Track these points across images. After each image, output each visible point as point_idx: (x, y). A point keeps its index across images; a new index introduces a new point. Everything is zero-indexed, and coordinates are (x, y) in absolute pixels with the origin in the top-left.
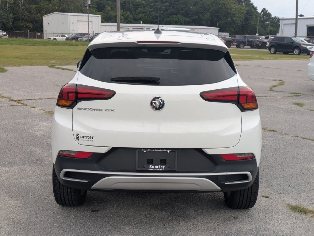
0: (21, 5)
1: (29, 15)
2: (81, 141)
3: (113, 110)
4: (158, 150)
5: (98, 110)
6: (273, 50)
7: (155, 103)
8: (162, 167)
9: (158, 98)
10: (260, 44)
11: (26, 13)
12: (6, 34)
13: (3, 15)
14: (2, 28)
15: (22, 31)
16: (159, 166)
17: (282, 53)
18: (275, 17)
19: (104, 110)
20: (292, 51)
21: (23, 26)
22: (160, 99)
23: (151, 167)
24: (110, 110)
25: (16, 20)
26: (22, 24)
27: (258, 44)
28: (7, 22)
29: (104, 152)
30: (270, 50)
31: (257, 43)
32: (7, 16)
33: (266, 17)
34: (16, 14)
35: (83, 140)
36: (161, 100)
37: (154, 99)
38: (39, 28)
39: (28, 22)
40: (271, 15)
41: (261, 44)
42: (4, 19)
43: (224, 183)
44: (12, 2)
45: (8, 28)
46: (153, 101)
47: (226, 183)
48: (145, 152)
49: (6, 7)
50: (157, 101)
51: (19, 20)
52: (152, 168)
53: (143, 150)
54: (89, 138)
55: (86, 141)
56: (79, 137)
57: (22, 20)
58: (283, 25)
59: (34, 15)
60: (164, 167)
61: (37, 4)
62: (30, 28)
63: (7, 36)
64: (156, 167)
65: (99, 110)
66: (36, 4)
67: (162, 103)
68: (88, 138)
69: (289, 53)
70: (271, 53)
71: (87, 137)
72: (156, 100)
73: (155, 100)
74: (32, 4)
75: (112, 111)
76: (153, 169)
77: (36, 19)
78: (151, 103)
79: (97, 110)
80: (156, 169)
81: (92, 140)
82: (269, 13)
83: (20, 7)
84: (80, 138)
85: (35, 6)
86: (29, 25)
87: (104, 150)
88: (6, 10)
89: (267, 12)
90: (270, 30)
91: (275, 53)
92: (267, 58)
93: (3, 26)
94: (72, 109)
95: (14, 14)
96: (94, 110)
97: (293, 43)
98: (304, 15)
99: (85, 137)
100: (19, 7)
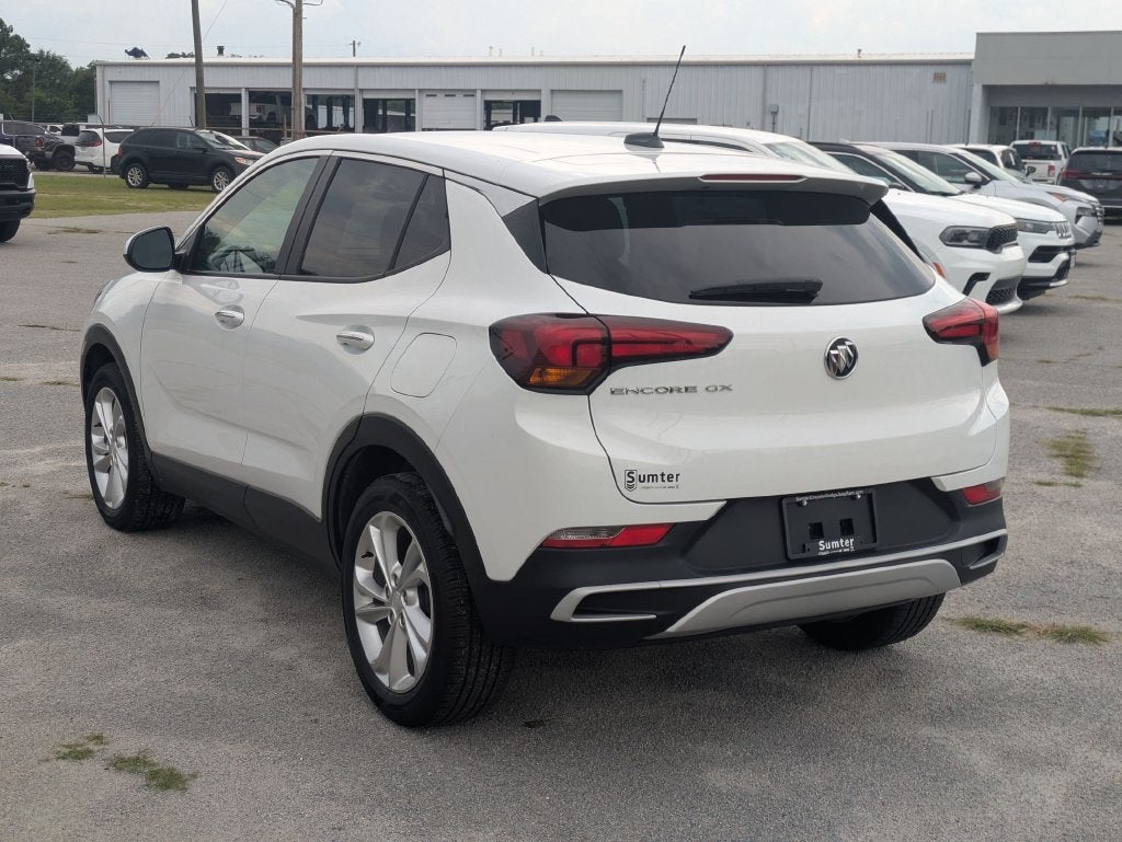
2: (640, 492)
3: (728, 388)
4: (832, 495)
5: (683, 390)
6: (135, 175)
7: (837, 356)
8: (848, 544)
9: (841, 342)
10: (49, 154)
16: (842, 541)
17: (166, 186)
18: (42, 52)
19: (700, 389)
20: (205, 177)
22: (847, 343)
23: (824, 547)
24: (719, 388)
27: (43, 154)
29: (706, 517)
30: (124, 177)
31: (39, 149)
33: (9, 52)
35: (648, 488)
36: (851, 347)
37: (834, 347)
40: (28, 46)
41: (55, 154)
46: (833, 352)
47: (972, 568)
48: (805, 503)
50: (842, 351)
52: (825, 550)
53: (798, 499)
54: (665, 478)
55: (657, 491)
56: (632, 479)
58: (107, 84)
60: (852, 540)
64: (835, 544)
65: (686, 389)
67: (852, 355)
68: (663, 481)
69: (190, 187)
70: (131, 187)
71: (660, 478)
72: (839, 347)
73: (836, 349)
75: (725, 391)
76: (828, 553)
78: (828, 359)
79: (679, 390)
80: (835, 549)
81: (674, 483)
82: (17, 37)
84: (636, 481)
87: (705, 513)
89: (11, 34)
90: (38, 100)
91: (143, 186)
92: (143, 204)
94: (589, 394)
96: (671, 391)
97: (205, 150)
98: (145, 51)
99: (653, 477)
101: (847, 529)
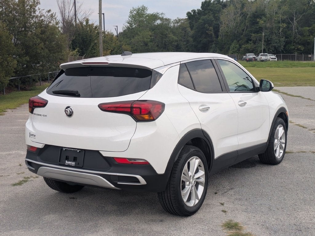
0: (294, 29)
1: (301, 38)
2: (31, 138)
3: (46, 116)
4: (72, 149)
7: (67, 111)
9: (69, 107)
11: (298, 36)
12: (275, 57)
13: (276, 39)
14: (274, 52)
15: (293, 54)
19: (42, 115)
21: (294, 49)
25: (287, 43)
26: (293, 47)
28: (278, 46)
32: (279, 40)
34: (288, 38)
36: (71, 109)
37: (67, 108)
38: (311, 50)
39: (300, 44)
42: (276, 43)
43: (116, 182)
44: (285, 26)
45: (279, 51)
46: (66, 110)
47: (118, 183)
48: (64, 150)
49: (279, 31)
50: (68, 110)
51: (291, 43)
52: (67, 163)
53: (63, 148)
56: (30, 135)
57: (294, 43)
59: (307, 37)
61: (311, 26)
62: (302, 50)
63: (277, 59)
64: (70, 163)
66: (309, 27)
67: (71, 111)
74: (306, 27)
77: (309, 41)
81: (35, 137)
83: (293, 31)
85: (308, 28)
86: (300, 48)
87: (41, 146)
88: (279, 34)
93: (275, 50)
95: (286, 38)
96: (39, 115)
99: (32, 135)
100: (291, 30)
101: (75, 159)
